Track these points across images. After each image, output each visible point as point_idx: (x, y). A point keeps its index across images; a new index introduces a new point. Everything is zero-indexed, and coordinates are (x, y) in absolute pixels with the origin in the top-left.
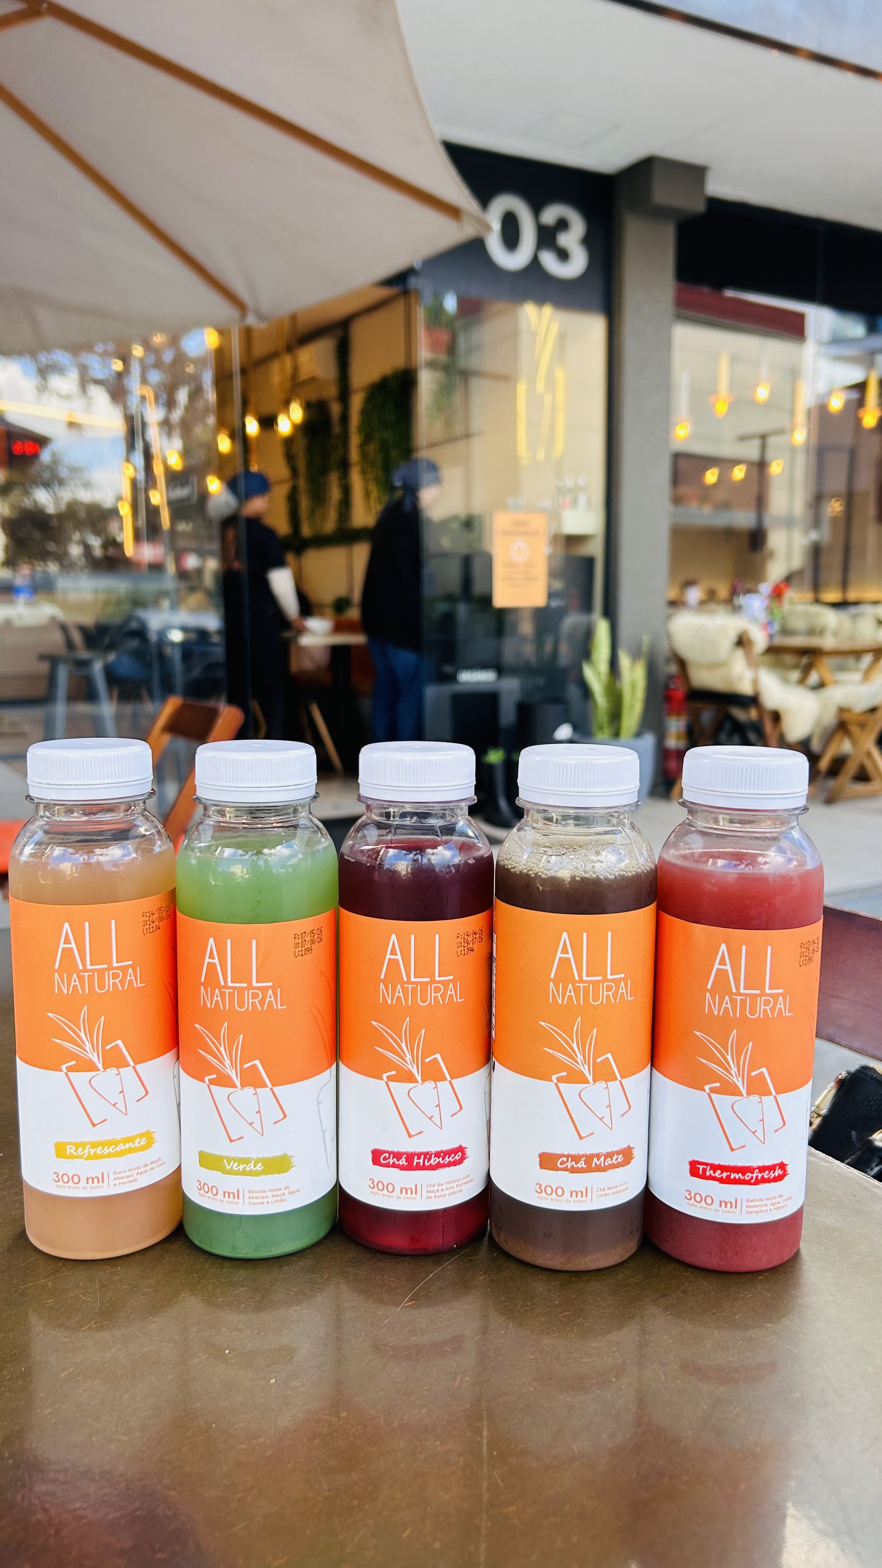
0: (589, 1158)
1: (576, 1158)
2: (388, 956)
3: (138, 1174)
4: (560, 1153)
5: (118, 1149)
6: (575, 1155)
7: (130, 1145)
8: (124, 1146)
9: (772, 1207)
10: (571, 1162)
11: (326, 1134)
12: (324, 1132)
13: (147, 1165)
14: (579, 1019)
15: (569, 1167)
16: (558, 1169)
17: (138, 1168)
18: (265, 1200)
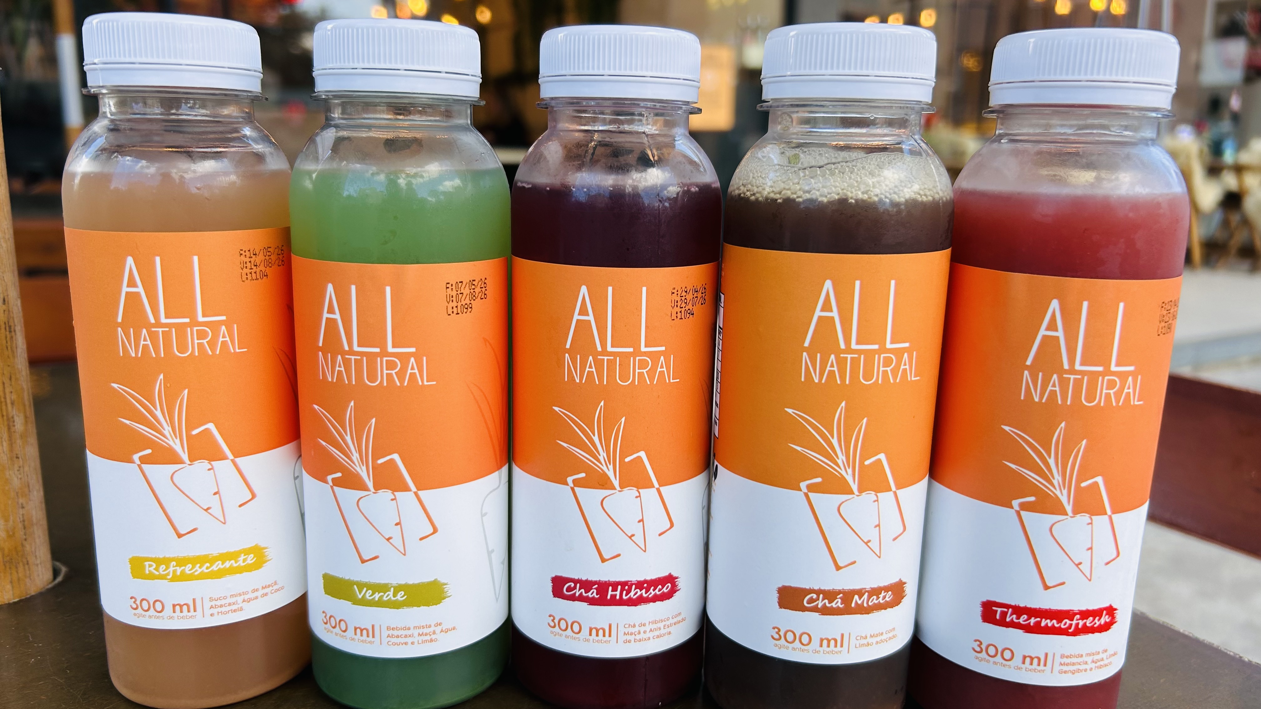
0: (848, 595)
1: (830, 595)
2: (576, 317)
3: (244, 601)
4: (808, 587)
5: (215, 568)
6: (829, 591)
7: (232, 564)
8: (223, 564)
9: (1093, 665)
10: (823, 600)
11: (493, 556)
12: (490, 553)
13: (257, 590)
14: (843, 404)
15: (820, 606)
16: (804, 609)
17: (244, 593)
18: (409, 640)
